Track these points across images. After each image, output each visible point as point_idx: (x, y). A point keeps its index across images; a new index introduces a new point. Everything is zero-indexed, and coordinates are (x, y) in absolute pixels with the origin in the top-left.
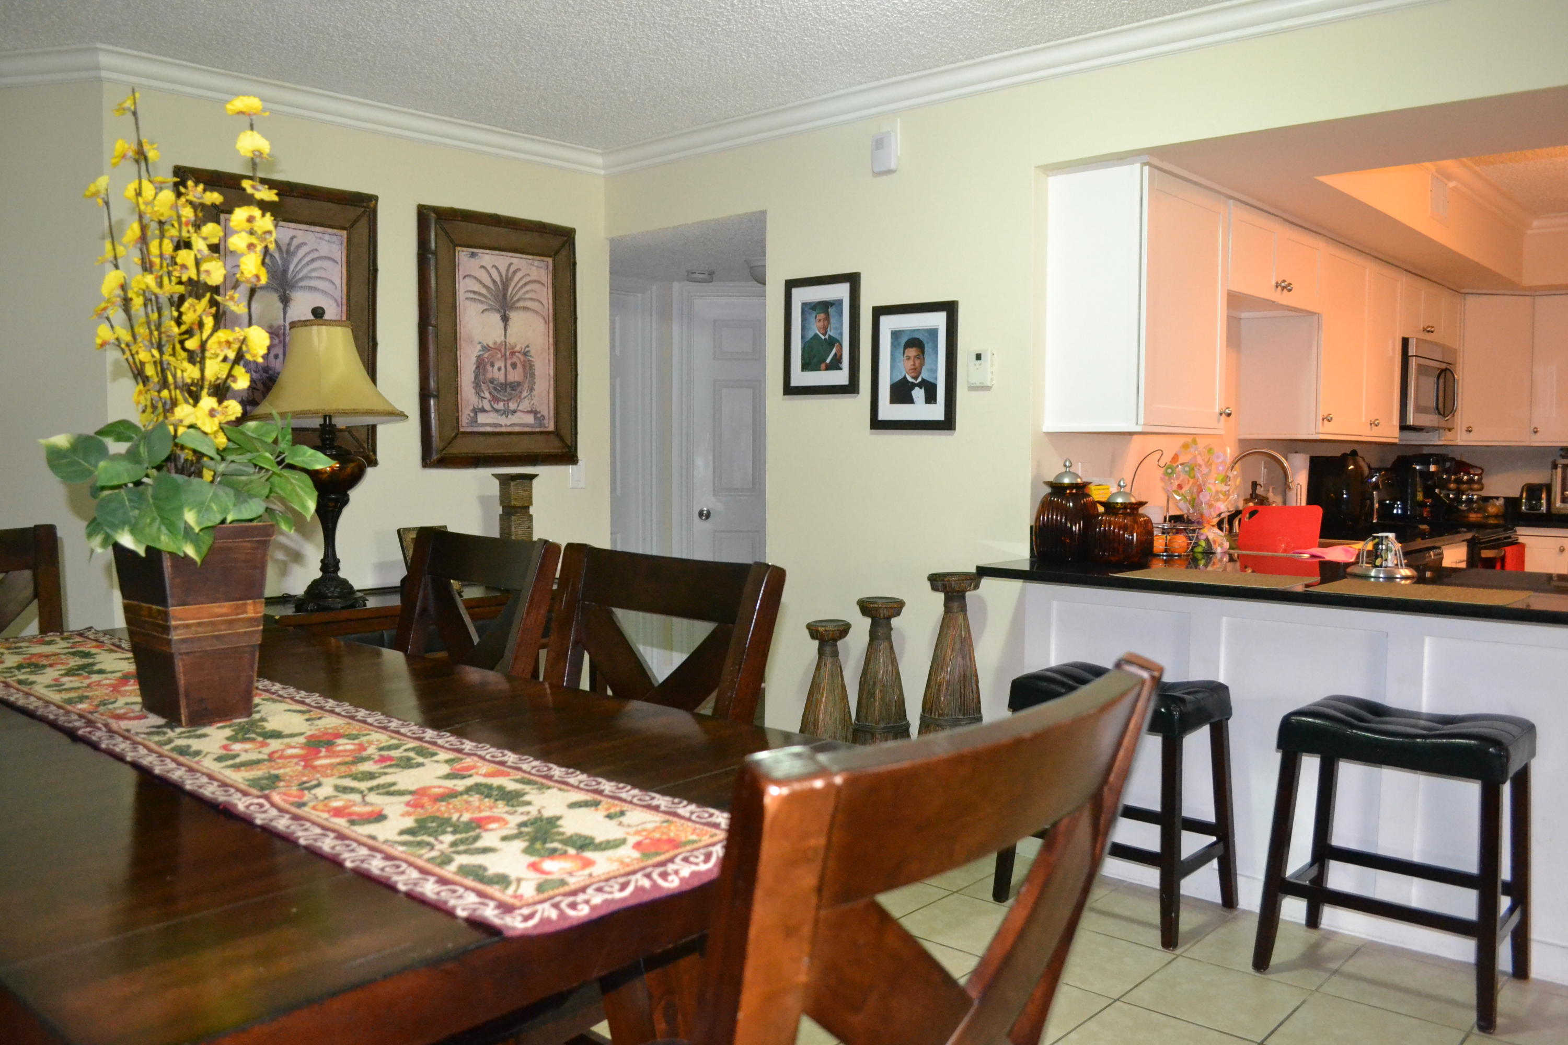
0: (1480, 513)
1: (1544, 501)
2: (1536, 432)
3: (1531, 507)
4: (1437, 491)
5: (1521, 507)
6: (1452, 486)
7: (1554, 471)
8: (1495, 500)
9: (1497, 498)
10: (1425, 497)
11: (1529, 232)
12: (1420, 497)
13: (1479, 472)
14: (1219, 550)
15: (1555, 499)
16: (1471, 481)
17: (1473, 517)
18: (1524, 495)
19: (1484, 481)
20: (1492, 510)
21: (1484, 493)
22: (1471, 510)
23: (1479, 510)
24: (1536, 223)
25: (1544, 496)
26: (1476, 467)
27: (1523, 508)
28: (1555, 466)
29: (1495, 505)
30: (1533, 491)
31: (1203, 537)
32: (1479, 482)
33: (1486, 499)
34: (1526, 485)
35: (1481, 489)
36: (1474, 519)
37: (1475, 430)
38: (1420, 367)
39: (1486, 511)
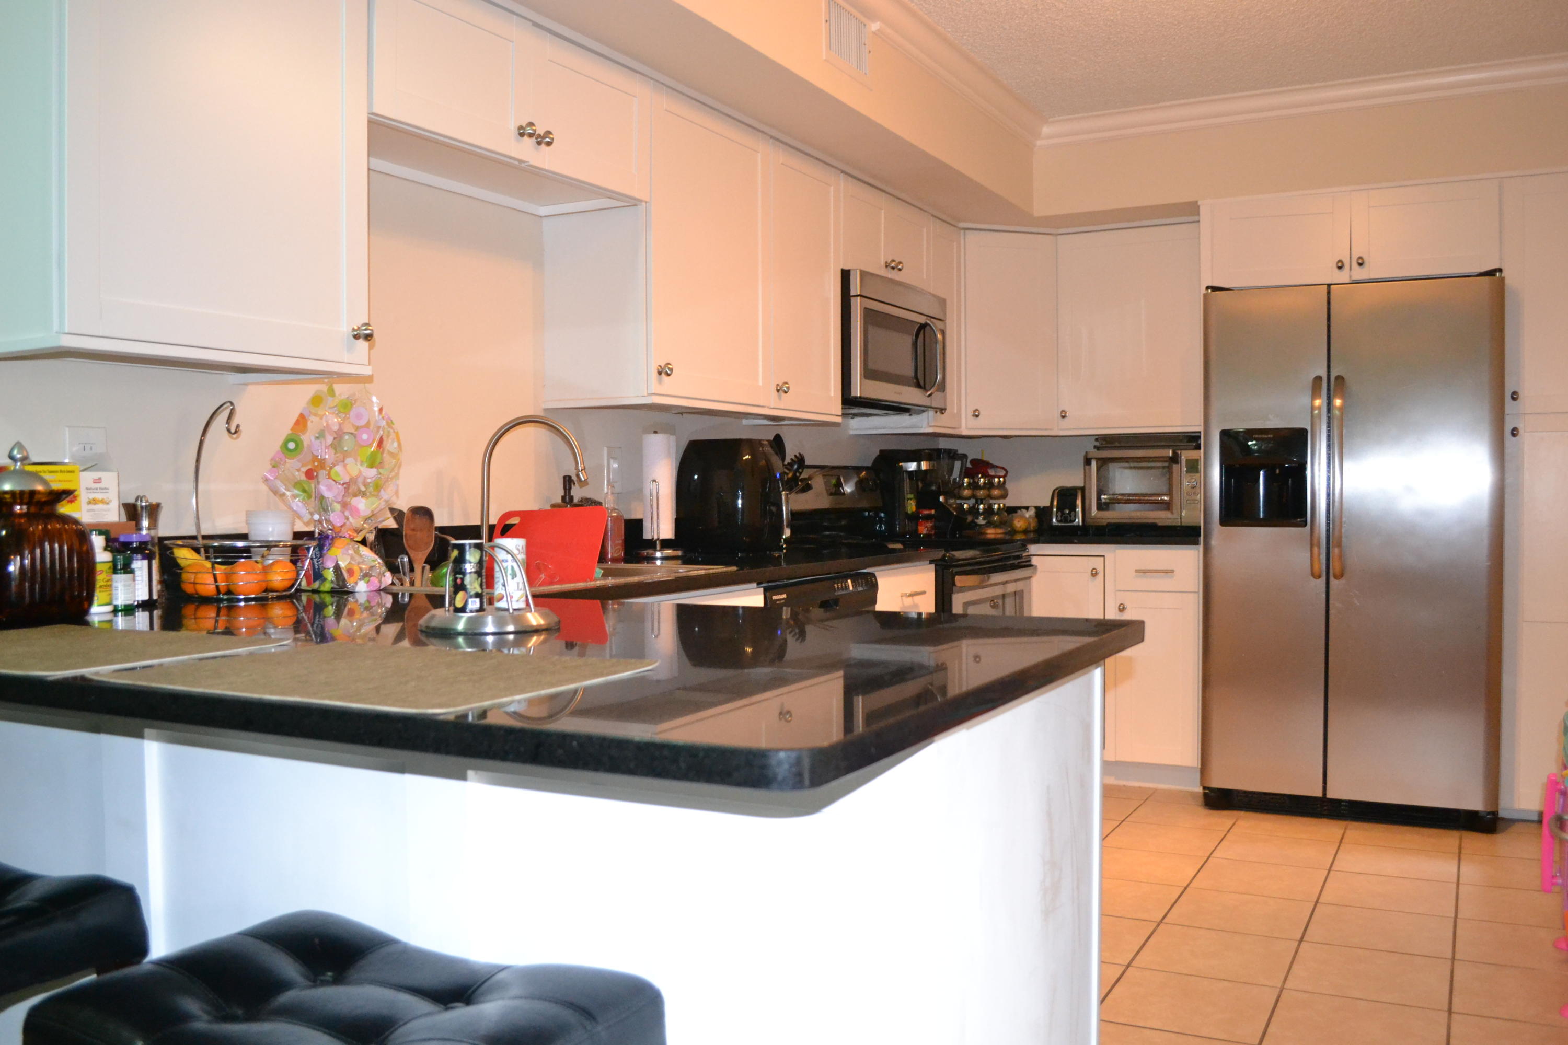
0: (1001, 528)
1: (1079, 510)
2: (1063, 417)
3: (1064, 519)
4: (941, 499)
5: (1051, 519)
6: (966, 493)
7: (1087, 467)
8: (1024, 511)
9: (1027, 508)
10: (919, 506)
11: (1039, 143)
12: (911, 507)
13: (1002, 473)
14: (362, 588)
15: (1090, 505)
16: (990, 486)
17: (991, 533)
18: (1055, 503)
19: (1007, 486)
20: (1019, 524)
21: (1010, 502)
22: (990, 524)
23: (1001, 524)
24: (1046, 130)
25: (1079, 502)
26: (997, 467)
27: (1054, 520)
28: (1088, 462)
29: (1023, 517)
30: (1066, 497)
31: (330, 565)
32: (1001, 486)
33: (1012, 510)
34: (1056, 489)
35: (1004, 496)
36: (992, 536)
37: (983, 413)
38: (869, 314)
39: (1011, 525)
